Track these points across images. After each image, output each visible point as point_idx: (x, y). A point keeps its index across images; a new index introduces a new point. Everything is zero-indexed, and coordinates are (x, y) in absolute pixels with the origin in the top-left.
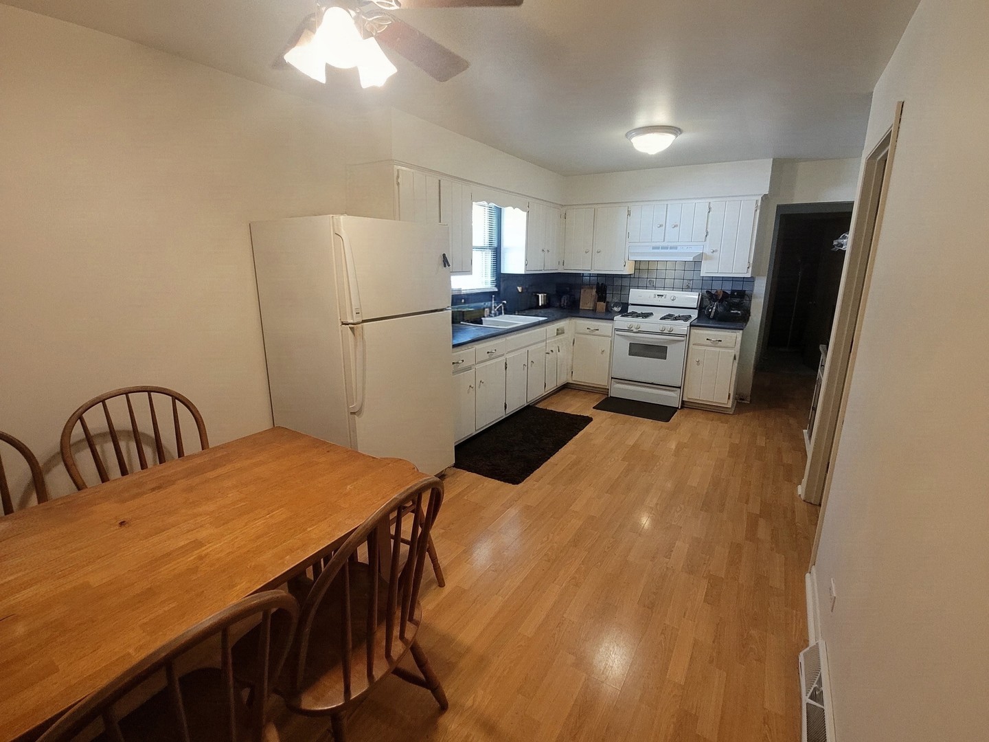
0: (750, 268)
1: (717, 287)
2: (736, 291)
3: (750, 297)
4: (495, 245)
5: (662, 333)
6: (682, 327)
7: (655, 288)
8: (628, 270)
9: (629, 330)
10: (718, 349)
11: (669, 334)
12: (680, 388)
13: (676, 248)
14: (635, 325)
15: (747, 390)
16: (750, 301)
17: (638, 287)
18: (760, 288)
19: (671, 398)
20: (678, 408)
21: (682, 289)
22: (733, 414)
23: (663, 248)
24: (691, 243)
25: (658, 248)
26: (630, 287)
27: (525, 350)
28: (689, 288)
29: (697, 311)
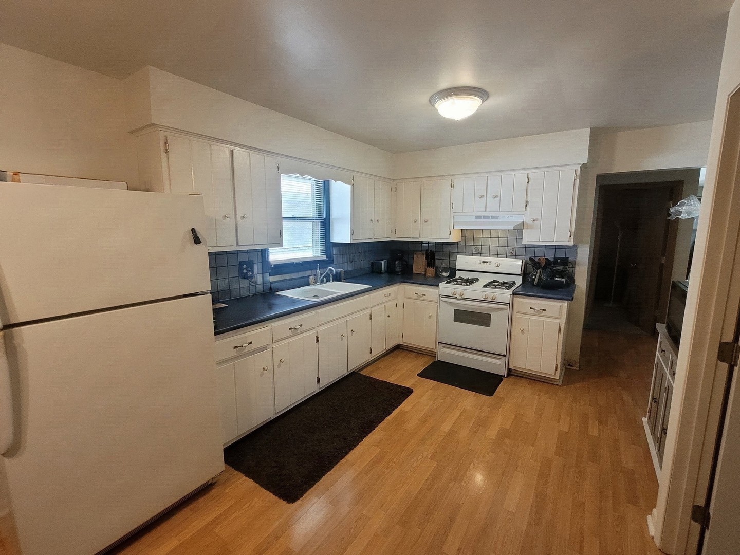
0: (573, 237)
1: (540, 255)
2: (559, 258)
3: (574, 264)
4: (324, 215)
5: (485, 301)
6: (505, 295)
7: (481, 255)
8: (454, 238)
9: (453, 297)
10: (542, 319)
11: (492, 302)
12: (505, 356)
13: (497, 217)
14: (459, 291)
15: (576, 356)
16: (574, 268)
17: (465, 254)
18: (583, 258)
19: (496, 366)
20: (504, 376)
21: (507, 256)
22: (562, 385)
23: (485, 217)
24: (512, 213)
25: (479, 217)
26: (458, 253)
27: (344, 320)
28: (513, 255)
29: (521, 277)
